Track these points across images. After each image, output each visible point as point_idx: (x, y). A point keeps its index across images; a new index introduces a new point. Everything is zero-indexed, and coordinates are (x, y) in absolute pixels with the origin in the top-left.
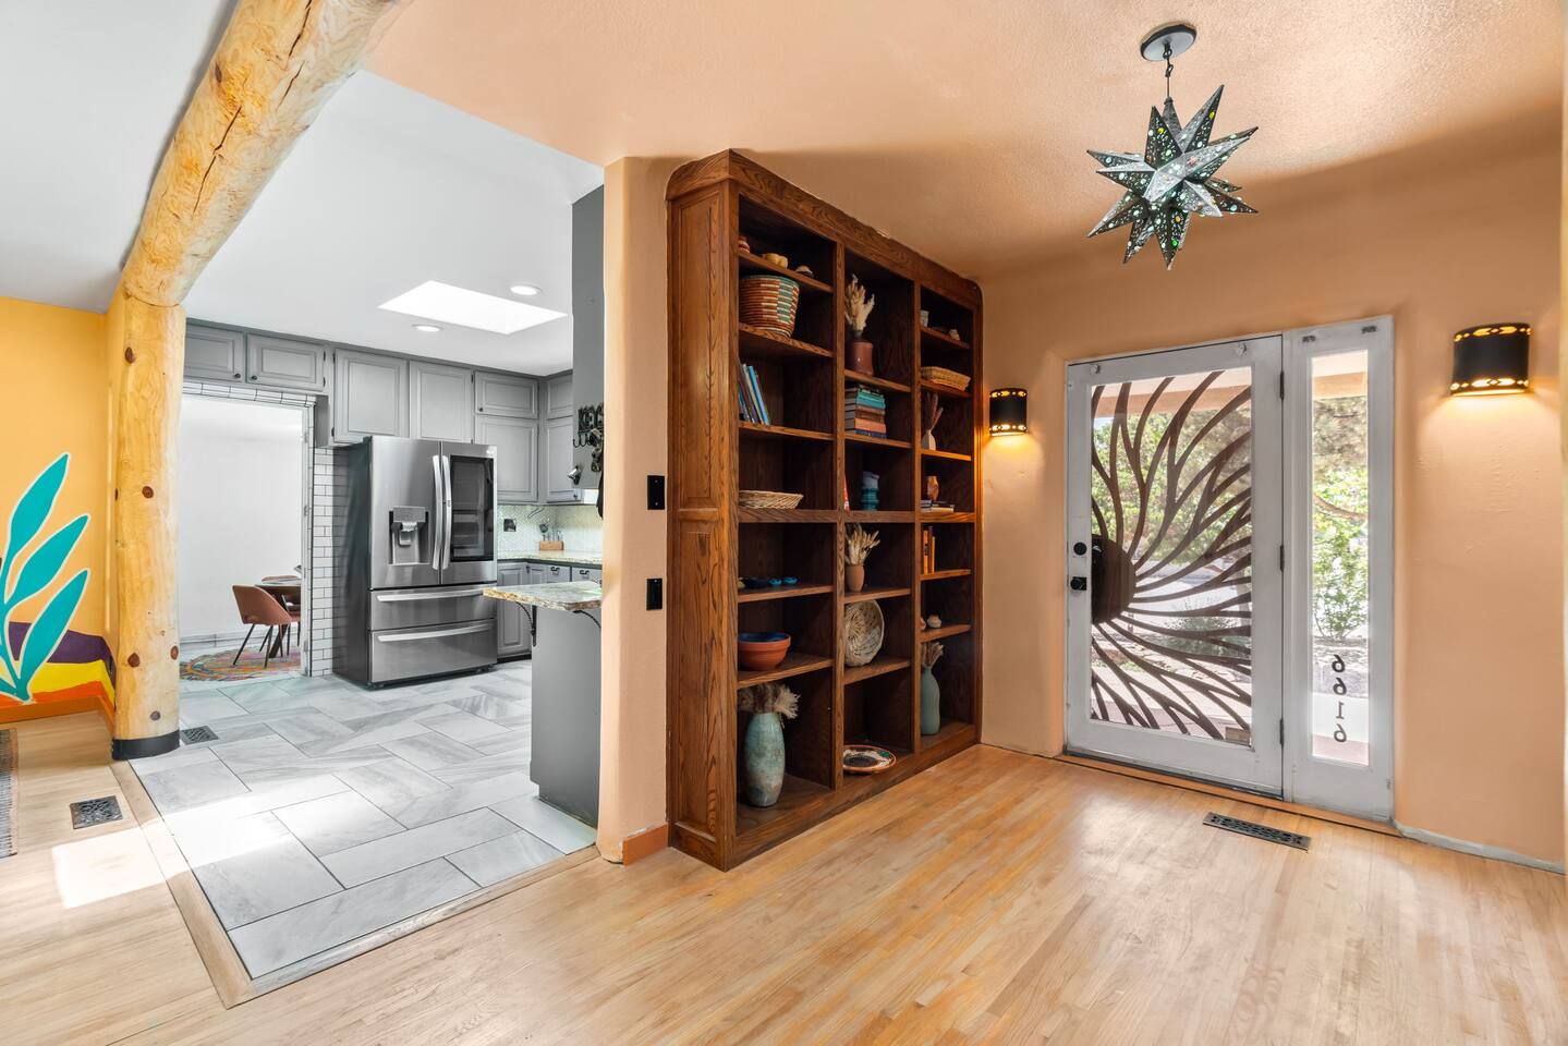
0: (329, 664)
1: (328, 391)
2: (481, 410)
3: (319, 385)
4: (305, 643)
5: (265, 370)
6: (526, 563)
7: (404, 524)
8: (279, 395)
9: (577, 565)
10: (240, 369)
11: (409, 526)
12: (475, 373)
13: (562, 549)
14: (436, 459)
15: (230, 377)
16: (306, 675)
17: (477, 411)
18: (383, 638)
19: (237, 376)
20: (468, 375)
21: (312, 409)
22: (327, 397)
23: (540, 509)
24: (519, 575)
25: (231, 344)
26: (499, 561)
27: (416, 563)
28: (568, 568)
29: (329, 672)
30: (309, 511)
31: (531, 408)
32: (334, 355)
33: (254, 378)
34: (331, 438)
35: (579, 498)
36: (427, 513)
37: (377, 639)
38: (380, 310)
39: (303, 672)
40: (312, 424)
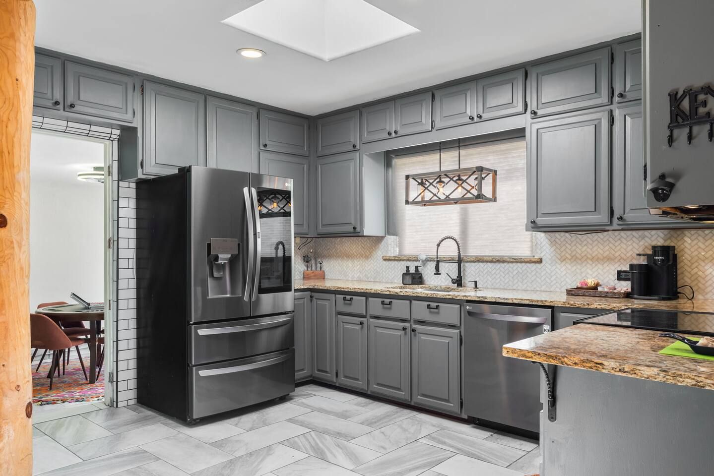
0: (132, 394)
1: (137, 123)
2: (265, 146)
3: (129, 116)
4: (111, 375)
5: (81, 99)
6: (309, 293)
7: (220, 256)
8: (87, 127)
9: (376, 295)
10: (58, 96)
11: (224, 258)
12: (261, 110)
13: (324, 278)
14: (246, 190)
15: (49, 104)
16: (111, 405)
17: (262, 148)
18: (203, 373)
19: (57, 103)
20: (254, 111)
21: (116, 143)
22: (135, 129)
23: (309, 240)
24: (304, 303)
25: (49, 70)
26: (296, 290)
27: (228, 295)
28: (364, 298)
29: (132, 402)
30: (112, 243)
31: (304, 146)
32: (142, 86)
33: (72, 106)
34: (140, 170)
35: (358, 229)
36: (239, 245)
37: (197, 374)
38: (224, 24)
39: (108, 402)
40: (116, 157)
